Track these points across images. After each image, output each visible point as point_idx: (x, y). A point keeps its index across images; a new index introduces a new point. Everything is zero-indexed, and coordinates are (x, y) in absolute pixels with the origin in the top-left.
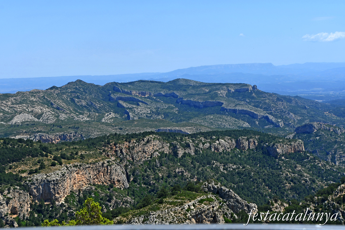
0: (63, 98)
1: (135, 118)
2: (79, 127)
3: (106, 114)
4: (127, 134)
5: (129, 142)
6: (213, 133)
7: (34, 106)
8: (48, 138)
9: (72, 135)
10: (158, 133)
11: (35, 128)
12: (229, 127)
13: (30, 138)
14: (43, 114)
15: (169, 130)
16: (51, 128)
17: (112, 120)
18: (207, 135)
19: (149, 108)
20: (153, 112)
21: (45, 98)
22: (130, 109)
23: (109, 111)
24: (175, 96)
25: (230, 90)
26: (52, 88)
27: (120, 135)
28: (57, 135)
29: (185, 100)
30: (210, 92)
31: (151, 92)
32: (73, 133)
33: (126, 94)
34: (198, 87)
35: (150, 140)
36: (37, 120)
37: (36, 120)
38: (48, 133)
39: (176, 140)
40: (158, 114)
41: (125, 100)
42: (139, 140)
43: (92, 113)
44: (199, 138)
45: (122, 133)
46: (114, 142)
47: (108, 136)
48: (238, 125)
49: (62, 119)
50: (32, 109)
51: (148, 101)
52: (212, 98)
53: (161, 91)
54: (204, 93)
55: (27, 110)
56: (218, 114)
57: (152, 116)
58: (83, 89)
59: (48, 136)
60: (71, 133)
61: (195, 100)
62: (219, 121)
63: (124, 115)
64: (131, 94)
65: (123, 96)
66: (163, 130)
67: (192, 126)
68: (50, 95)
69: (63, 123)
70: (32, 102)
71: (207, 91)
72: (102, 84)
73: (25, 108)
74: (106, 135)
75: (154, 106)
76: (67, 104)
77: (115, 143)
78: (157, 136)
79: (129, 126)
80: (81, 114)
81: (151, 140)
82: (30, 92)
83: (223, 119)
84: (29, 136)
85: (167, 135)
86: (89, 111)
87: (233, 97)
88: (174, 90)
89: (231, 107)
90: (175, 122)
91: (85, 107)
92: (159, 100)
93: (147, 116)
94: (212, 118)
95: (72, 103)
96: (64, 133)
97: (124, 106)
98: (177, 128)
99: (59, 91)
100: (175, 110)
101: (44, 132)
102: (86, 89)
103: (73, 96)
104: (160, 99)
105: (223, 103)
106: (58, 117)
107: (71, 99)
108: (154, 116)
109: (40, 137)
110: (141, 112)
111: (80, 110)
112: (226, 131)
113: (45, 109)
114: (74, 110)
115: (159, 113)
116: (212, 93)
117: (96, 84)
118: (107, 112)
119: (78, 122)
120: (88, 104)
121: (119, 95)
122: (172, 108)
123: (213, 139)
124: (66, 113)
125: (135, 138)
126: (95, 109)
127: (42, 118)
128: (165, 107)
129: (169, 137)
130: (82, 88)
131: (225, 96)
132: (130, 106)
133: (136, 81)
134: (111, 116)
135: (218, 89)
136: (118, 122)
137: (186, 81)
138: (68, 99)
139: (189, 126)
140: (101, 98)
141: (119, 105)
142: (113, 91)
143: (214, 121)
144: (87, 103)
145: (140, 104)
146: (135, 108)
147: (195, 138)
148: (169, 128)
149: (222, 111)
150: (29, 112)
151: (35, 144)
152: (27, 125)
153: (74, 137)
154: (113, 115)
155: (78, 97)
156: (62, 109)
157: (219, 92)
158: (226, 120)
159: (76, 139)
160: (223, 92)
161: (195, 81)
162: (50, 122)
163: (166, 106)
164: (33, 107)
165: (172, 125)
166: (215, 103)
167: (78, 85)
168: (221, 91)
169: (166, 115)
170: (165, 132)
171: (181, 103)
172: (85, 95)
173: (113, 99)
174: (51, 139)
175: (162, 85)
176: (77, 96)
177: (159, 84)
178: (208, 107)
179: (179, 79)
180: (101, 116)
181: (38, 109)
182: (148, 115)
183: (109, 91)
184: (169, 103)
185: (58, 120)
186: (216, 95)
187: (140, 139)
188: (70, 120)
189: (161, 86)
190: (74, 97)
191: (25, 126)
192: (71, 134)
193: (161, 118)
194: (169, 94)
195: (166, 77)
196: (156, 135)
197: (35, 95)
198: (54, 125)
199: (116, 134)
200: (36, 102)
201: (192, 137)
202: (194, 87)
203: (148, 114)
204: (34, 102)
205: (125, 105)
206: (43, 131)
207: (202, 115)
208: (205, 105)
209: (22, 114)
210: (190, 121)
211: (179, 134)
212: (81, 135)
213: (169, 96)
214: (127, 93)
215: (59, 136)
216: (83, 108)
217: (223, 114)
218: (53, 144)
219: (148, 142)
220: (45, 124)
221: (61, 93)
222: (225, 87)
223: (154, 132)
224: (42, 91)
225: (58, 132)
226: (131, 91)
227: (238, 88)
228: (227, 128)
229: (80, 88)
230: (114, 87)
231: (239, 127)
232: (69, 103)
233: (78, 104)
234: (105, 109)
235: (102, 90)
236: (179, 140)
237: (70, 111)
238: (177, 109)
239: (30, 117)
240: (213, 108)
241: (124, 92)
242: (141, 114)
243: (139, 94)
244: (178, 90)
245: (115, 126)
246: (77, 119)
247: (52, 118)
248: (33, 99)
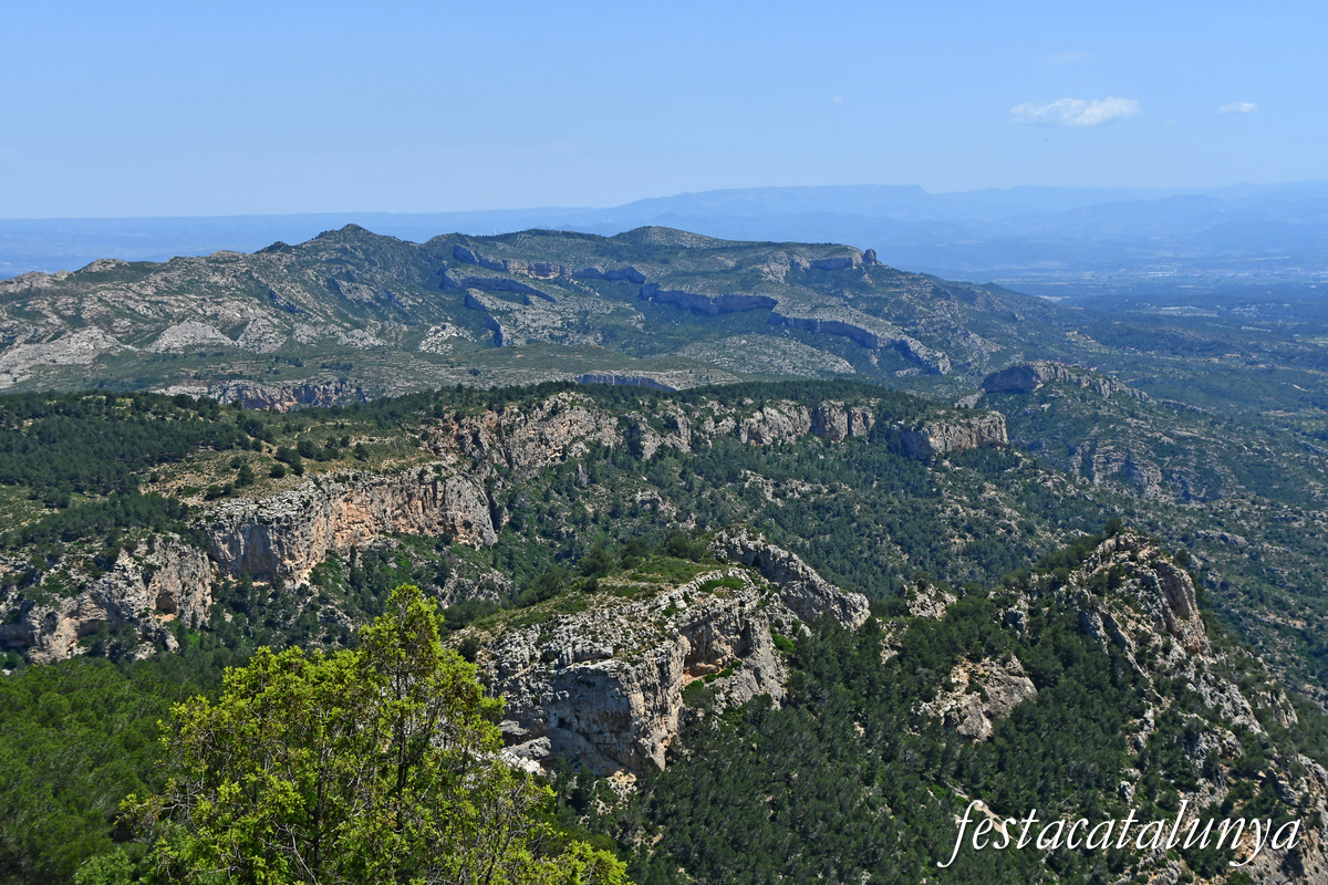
0: (306, 278)
1: (516, 341)
2: (351, 366)
3: (433, 329)
4: (494, 389)
5: (500, 412)
6: (746, 389)
7: (220, 300)
8: (260, 396)
9: (332, 387)
10: (586, 387)
11: (223, 365)
12: (791, 371)
13: (209, 393)
14: (246, 324)
15: (617, 377)
16: (272, 366)
17: (450, 347)
18: (728, 396)
19: (559, 313)
20: (569, 325)
21: (252, 278)
22: (503, 313)
23: (440, 320)
24: (635, 279)
25: (798, 264)
26: (272, 249)
27: (471, 390)
28: (289, 387)
29: (665, 290)
30: (740, 268)
31: (565, 265)
32: (334, 384)
33: (491, 269)
34: (703, 253)
35: (559, 406)
36: (231, 342)
37: (227, 341)
38: (261, 381)
39: (638, 408)
40: (586, 330)
41: (487, 287)
42: (529, 407)
43: (391, 325)
44: (705, 403)
45: (478, 385)
46: (453, 412)
47: (438, 394)
48: (820, 366)
49: (304, 342)
50: (215, 308)
51: (557, 292)
52: (745, 285)
53: (595, 262)
54: (721, 271)
55: (200, 311)
56: (761, 333)
57: (567, 336)
58: (365, 252)
59: (262, 391)
60: (328, 383)
61: (695, 290)
62: (765, 354)
63: (485, 332)
64: (505, 270)
65: (483, 276)
66: (599, 378)
67: (685, 367)
68: (267, 267)
69: (304, 351)
70: (216, 291)
71: (731, 264)
72: (421, 239)
73: (194, 304)
74: (430, 390)
75: (573, 307)
76: (317, 298)
77: (457, 414)
78: (581, 396)
79: (498, 365)
80: (357, 325)
81: (562, 408)
82: (209, 260)
83: (776, 348)
84: (206, 390)
85: (611, 392)
86: (383, 318)
87: (805, 283)
88: (632, 261)
89: (801, 312)
90: (635, 356)
91: (370, 305)
92: (587, 288)
93: (551, 336)
94: (745, 345)
95: (331, 292)
96: (309, 381)
97: (484, 307)
98: (641, 374)
99: (294, 258)
100: (637, 320)
101: (250, 378)
102: (374, 253)
103: (335, 272)
104: (592, 287)
105: (775, 303)
106: (290, 333)
107: (328, 280)
108: (574, 337)
109: (239, 391)
110: (534, 325)
111: (355, 313)
112: (784, 384)
113: (252, 311)
114: (338, 314)
115: (588, 328)
116: (745, 271)
117: (402, 239)
118: (434, 322)
119: (349, 351)
120: (377, 299)
121: (469, 272)
122: (627, 314)
123: (745, 407)
124: (315, 324)
125: (517, 399)
126: (400, 312)
127: (243, 335)
128: (605, 311)
129: (617, 400)
130: (361, 249)
131: (782, 280)
132: (503, 305)
133: (522, 232)
134: (445, 334)
135: (764, 261)
136: (467, 353)
137: (669, 232)
138: (321, 282)
139: (676, 368)
140: (419, 280)
141: (470, 303)
142: (453, 260)
143: (748, 352)
144: (375, 293)
145: (533, 299)
146: (516, 313)
147: (694, 403)
148: (617, 373)
149: (775, 324)
150: (205, 319)
151: (222, 413)
152: (202, 355)
153: (336, 394)
154: (451, 331)
155: (349, 277)
156: (302, 312)
157: (766, 270)
158: (784, 352)
159: (343, 398)
160: (776, 270)
161: (694, 236)
162: (266, 349)
163: (608, 308)
164: (218, 304)
165: (626, 365)
166: (754, 300)
167: (350, 241)
168: (772, 267)
169: (610, 334)
170: (605, 384)
171: (655, 300)
172: (370, 270)
173: (452, 284)
174: (270, 397)
175: (597, 246)
176: (348, 272)
177: (589, 243)
178: (733, 311)
179: (649, 227)
180: (417, 333)
181: (232, 311)
182: (556, 333)
183: (442, 259)
184: (616, 299)
185: (291, 343)
186: (757, 276)
187: (531, 403)
188: (326, 343)
189: (594, 249)
190: (336, 276)
191: (194, 359)
192: (328, 385)
193: (592, 343)
194: (618, 272)
195: (609, 221)
196: (578, 392)
197: (224, 269)
198: (277, 359)
199: (460, 387)
200: (227, 288)
201: (684, 401)
202: (692, 253)
203: (554, 329)
204: (221, 288)
205: (487, 301)
206: (246, 373)
207: (713, 335)
208: (726, 308)
209: (185, 324)
210: (680, 354)
211: (647, 392)
212: (359, 389)
213: (619, 279)
214: (495, 267)
215: (294, 391)
216: (364, 309)
217: (775, 334)
218: (276, 412)
219: (555, 411)
220: (253, 355)
221: (299, 262)
222: (782, 254)
223: (573, 383)
224: (245, 257)
225: (290, 377)
226: (505, 262)
227: (821, 256)
228: (787, 374)
229: (355, 249)
230: (456, 249)
231: (821, 371)
232: (323, 293)
233: (349, 297)
234: (428, 314)
235: (420, 255)
236: (646, 409)
237: (327, 317)
238: (641, 316)
239: (211, 334)
240: (746, 316)
241: (484, 264)
242: (536, 331)
243: (530, 269)
244: (645, 261)
245: (459, 365)
246: (345, 340)
247: (273, 335)
248: (216, 278)
